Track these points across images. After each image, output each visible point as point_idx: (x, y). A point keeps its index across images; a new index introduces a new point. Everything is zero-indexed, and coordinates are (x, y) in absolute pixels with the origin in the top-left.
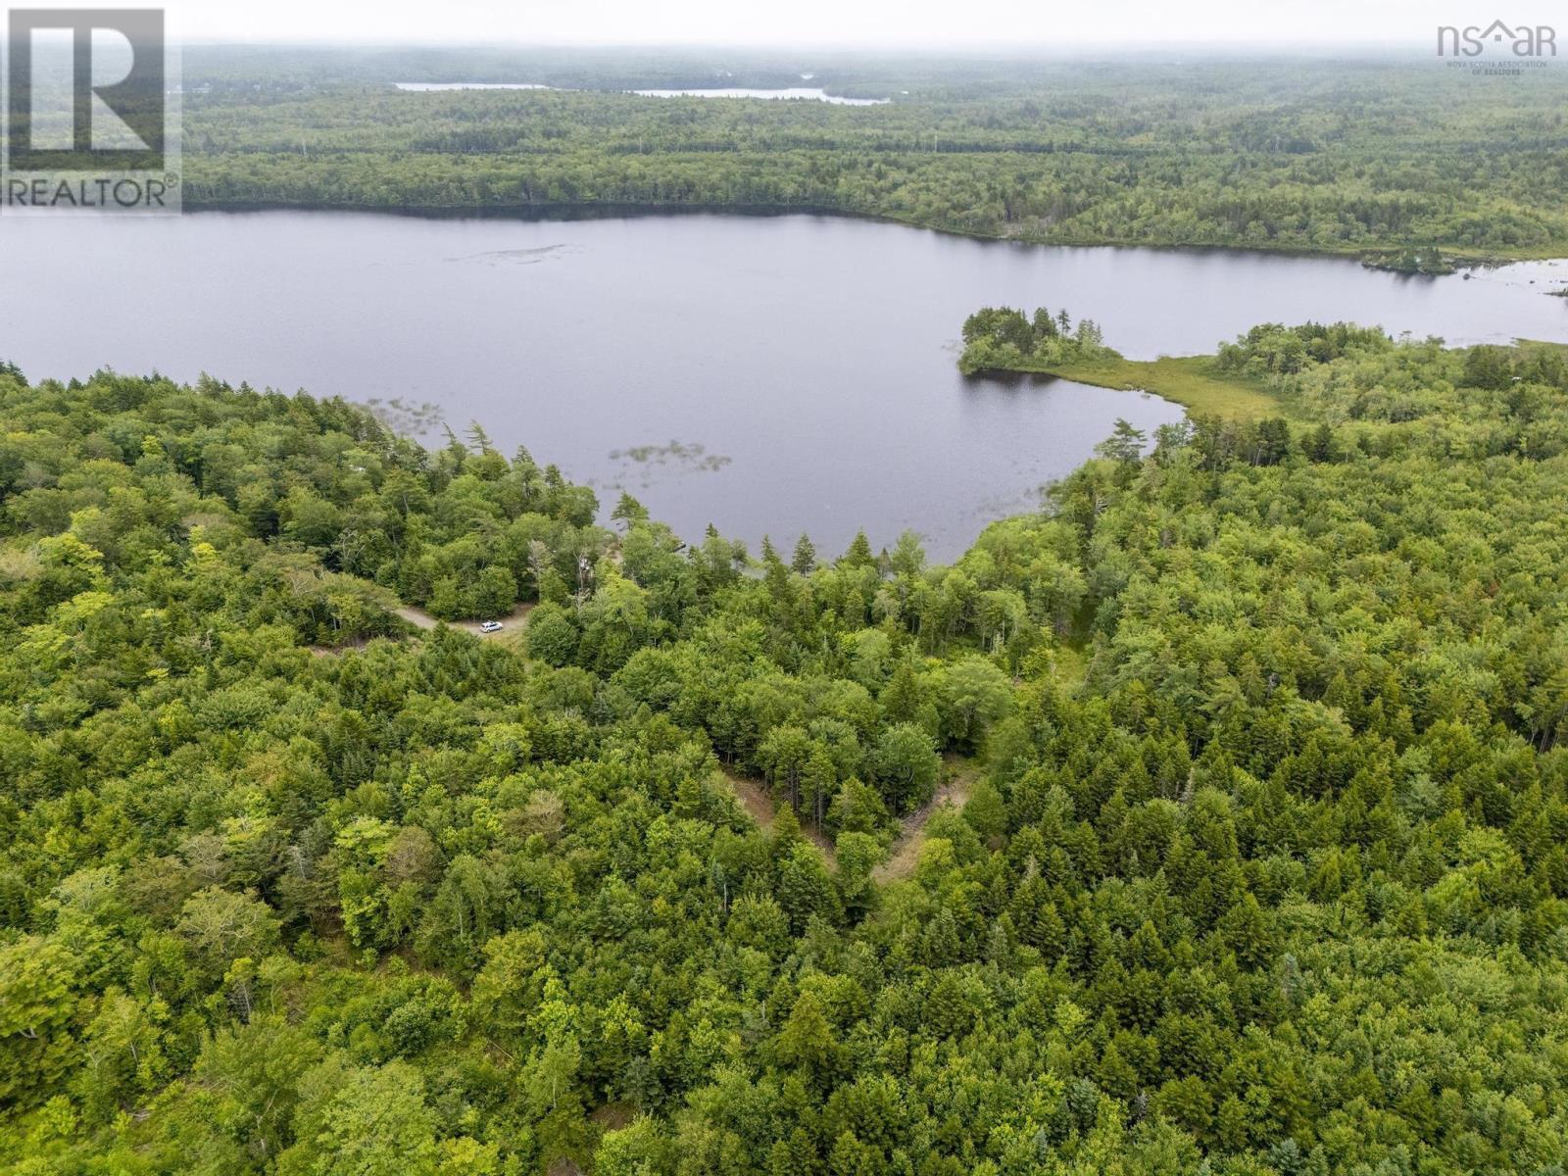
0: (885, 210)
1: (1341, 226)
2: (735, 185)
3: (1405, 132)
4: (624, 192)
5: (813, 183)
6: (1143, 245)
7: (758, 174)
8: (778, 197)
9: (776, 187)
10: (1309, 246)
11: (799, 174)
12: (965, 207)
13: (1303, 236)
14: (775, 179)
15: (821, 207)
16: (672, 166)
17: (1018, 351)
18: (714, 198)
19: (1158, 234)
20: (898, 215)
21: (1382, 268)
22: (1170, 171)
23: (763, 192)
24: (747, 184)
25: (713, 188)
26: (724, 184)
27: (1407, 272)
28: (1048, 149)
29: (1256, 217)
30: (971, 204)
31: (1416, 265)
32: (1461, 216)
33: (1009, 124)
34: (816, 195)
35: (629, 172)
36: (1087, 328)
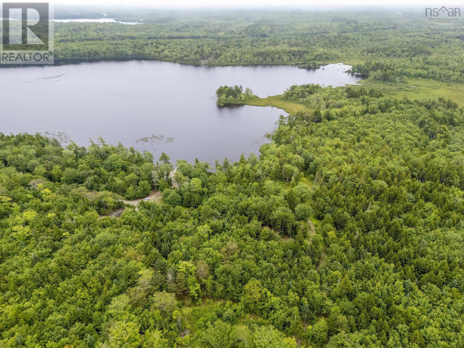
0: (163, 58)
1: (289, 57)
2: (111, 52)
3: (287, 31)
4: (74, 55)
5: (137, 50)
6: (241, 65)
7: (118, 48)
8: (126, 55)
9: (125, 52)
10: (282, 63)
11: (131, 48)
12: (188, 56)
13: (280, 60)
14: (124, 49)
15: (140, 58)
16: (88, 46)
17: (233, 98)
18: (105, 56)
19: (244, 61)
20: (167, 59)
21: (303, 68)
22: (237, 43)
23: (122, 53)
24: (116, 51)
25: (104, 53)
26: (108, 51)
27: (309, 69)
28: (198, 38)
29: (268, 56)
30: (189, 55)
31: (311, 67)
32: (316, 53)
33: (183, 30)
34: (139, 54)
35: (74, 48)
36: (248, 90)
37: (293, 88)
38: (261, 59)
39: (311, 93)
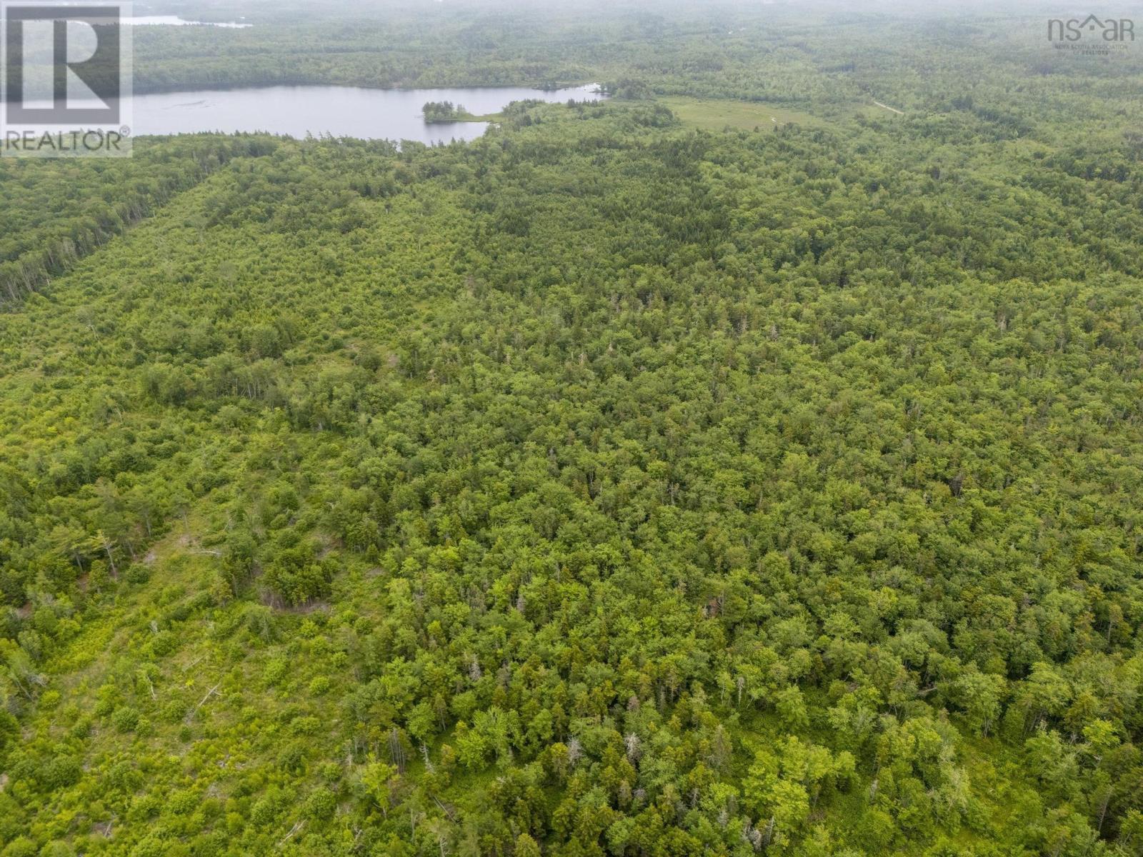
1: (520, 76)
13: (508, 80)
17: (442, 115)
21: (537, 88)
27: (546, 89)
28: (380, 50)
29: (490, 74)
31: (549, 87)
32: (561, 71)
36: (460, 108)
37: (512, 104)
38: (480, 78)
39: (531, 107)
